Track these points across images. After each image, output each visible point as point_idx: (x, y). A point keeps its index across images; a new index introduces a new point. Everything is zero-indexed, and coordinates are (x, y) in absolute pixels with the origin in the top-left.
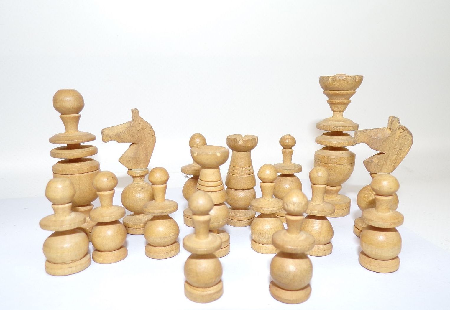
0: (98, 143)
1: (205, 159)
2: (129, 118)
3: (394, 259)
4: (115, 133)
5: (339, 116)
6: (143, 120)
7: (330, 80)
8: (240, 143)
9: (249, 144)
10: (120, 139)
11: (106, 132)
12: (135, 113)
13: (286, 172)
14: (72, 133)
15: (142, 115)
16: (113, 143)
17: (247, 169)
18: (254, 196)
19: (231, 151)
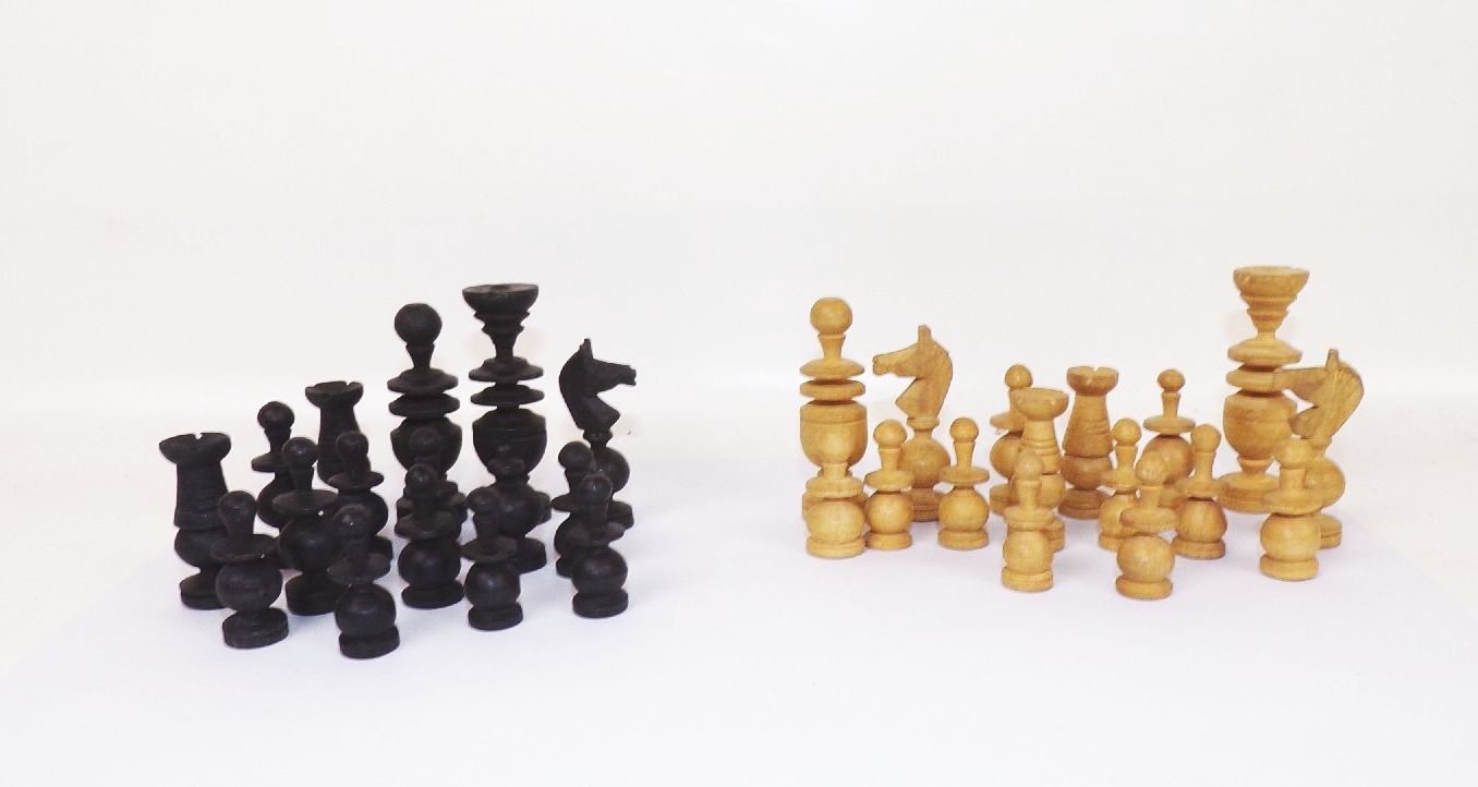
0: (867, 378)
1: (1033, 408)
2: (914, 339)
3: (1307, 560)
4: (894, 362)
5: (1268, 339)
6: (936, 343)
7: (1247, 279)
8: (1089, 382)
9: (1102, 385)
10: (900, 371)
11: (881, 361)
12: (924, 332)
13: (1167, 431)
14: (832, 362)
15: (936, 336)
16: (890, 378)
17: (1100, 424)
18: (1110, 467)
19: (1072, 394)
